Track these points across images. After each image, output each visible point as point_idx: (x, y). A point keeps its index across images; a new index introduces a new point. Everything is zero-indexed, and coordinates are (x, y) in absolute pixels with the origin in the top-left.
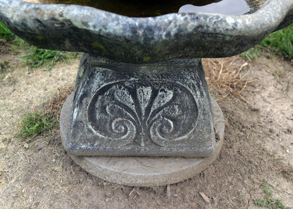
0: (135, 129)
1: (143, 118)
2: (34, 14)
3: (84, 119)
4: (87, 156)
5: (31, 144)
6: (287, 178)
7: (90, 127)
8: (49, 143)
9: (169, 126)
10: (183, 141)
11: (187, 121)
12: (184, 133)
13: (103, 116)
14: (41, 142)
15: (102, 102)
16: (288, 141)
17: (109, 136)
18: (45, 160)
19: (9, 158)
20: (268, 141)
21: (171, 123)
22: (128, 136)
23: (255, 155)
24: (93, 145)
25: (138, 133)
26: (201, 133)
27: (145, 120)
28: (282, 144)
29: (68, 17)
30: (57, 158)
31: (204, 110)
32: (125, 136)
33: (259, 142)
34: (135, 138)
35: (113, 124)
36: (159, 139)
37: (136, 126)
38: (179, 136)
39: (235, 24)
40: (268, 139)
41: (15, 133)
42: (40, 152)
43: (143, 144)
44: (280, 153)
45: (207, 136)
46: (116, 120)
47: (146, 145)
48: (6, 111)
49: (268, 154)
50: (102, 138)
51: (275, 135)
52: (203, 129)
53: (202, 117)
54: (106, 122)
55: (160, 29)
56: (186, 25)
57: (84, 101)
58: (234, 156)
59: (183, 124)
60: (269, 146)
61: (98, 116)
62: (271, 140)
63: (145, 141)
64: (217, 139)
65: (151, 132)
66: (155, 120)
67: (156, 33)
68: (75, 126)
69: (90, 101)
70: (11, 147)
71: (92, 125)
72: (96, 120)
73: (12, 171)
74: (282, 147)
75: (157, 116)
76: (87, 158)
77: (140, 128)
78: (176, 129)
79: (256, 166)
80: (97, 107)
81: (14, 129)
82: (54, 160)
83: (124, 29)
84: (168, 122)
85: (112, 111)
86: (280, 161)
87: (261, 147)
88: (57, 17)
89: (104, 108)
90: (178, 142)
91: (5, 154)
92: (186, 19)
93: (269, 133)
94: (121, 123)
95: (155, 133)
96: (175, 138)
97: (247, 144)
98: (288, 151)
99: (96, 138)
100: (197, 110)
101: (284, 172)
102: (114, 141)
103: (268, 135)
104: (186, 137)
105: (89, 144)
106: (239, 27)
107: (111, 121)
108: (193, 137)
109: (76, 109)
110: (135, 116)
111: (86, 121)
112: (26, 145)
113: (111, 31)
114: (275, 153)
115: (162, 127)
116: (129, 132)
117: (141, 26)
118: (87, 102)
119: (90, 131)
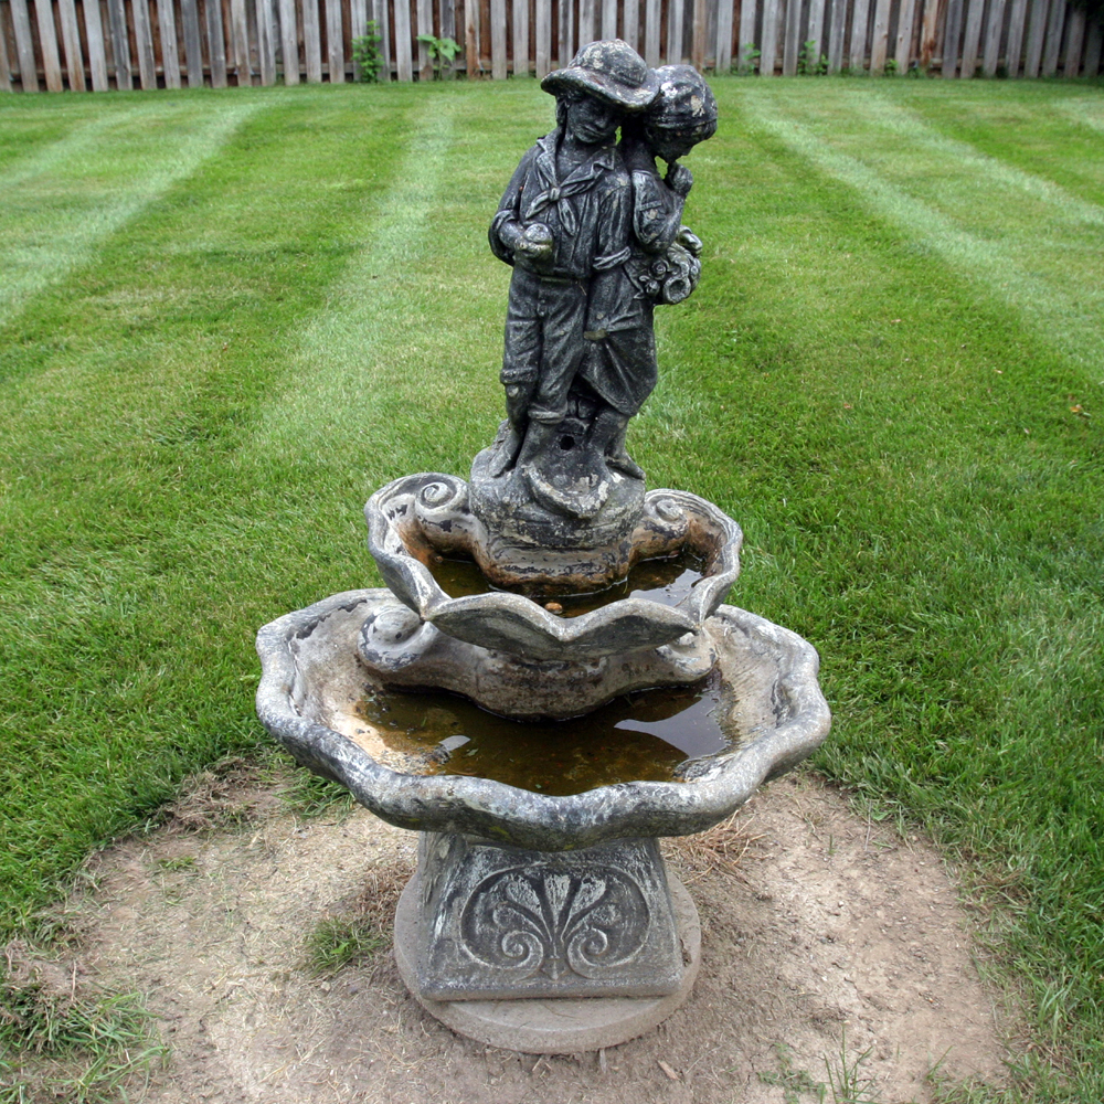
0: (542, 950)
1: (556, 930)
2: (413, 793)
3: (454, 934)
4: (457, 1001)
5: (334, 983)
6: (820, 1029)
7: (464, 947)
8: (372, 981)
9: (601, 943)
10: (626, 965)
11: (630, 933)
12: (626, 953)
13: (488, 928)
14: (354, 978)
15: (486, 904)
16: (826, 960)
17: (496, 964)
18: (369, 1013)
19: (292, 1012)
20: (789, 961)
21: (604, 936)
22: (530, 962)
23: (761, 989)
24: (468, 981)
25: (547, 956)
26: (656, 951)
27: (559, 933)
28: (815, 965)
29: (459, 796)
30: (390, 1007)
31: (660, 912)
32: (525, 962)
33: (770, 962)
34: (542, 966)
35: (504, 942)
36: (583, 965)
37: (544, 944)
38: (618, 959)
39: (691, 798)
40: (789, 956)
41: (295, 961)
42: (356, 998)
43: (555, 976)
44: (811, 984)
45: (666, 957)
46: (509, 934)
47: (561, 978)
48: (266, 916)
49: (788, 986)
50: (485, 967)
51: (801, 948)
52: (658, 944)
53: (656, 924)
54: (492, 939)
55: (588, 812)
56: (624, 803)
57: (455, 903)
58: (722, 992)
59: (625, 937)
60: (789, 971)
61: (478, 929)
62: (794, 958)
63: (560, 969)
64: (686, 960)
65: (570, 954)
66: (577, 932)
67: (584, 817)
68: (437, 947)
69: (465, 904)
70: (292, 991)
71: (468, 945)
72: (474, 936)
73: (304, 1037)
74: (815, 971)
75: (579, 925)
76: (455, 1005)
77: (551, 946)
78: (612, 948)
79: (763, 1010)
80: (477, 912)
81: (290, 954)
82: (385, 1012)
83: (540, 814)
84: (598, 934)
85: (502, 920)
86: (811, 998)
87: (773, 974)
88: (445, 795)
89: (490, 914)
90: (616, 969)
91: (283, 1005)
92: (623, 794)
93: (791, 945)
94: (519, 939)
95: (576, 955)
96: (611, 962)
97: (747, 968)
98: (824, 979)
99: (474, 967)
100: (647, 912)
101: (815, 1019)
102: (506, 971)
103: (790, 949)
104: (629, 960)
105: (461, 978)
106: (696, 802)
107: (501, 937)
108: (642, 959)
109: (440, 918)
110: (542, 927)
111: (458, 938)
112: (326, 986)
113: (522, 816)
114: (800, 983)
115: (588, 943)
116: (531, 954)
117: (563, 810)
118: (460, 905)
119: (464, 955)
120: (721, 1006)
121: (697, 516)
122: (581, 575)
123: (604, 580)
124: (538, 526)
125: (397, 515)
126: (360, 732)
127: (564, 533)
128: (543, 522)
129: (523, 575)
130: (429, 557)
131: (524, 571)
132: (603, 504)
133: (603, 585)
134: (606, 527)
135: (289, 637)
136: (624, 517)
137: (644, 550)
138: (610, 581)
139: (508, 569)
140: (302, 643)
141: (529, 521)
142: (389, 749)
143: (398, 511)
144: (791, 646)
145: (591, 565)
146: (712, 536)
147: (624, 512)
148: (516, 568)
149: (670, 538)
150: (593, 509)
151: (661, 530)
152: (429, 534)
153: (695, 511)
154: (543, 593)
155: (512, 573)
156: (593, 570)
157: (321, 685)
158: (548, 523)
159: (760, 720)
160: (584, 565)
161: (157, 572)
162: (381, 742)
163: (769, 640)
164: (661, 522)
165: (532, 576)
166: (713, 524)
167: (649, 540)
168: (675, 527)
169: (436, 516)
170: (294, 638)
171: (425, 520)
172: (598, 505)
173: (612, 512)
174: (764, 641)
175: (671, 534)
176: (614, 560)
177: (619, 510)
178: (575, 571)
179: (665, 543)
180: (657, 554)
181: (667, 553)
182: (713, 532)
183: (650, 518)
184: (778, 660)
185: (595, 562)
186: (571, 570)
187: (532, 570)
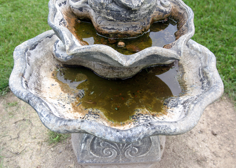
0: (116, 153)
1: (121, 148)
3: (87, 149)
4: (89, 165)
5: (55, 148)
6: (200, 165)
7: (91, 153)
8: (66, 149)
9: (136, 151)
10: (143, 157)
11: (145, 147)
12: (144, 153)
13: (99, 147)
14: (61, 147)
15: (98, 141)
16: (200, 139)
17: (102, 156)
18: (64, 160)
19: (43, 156)
20: (190, 140)
21: (137, 149)
22: (113, 156)
23: (182, 150)
24: (93, 160)
25: (118, 154)
26: (153, 152)
27: (122, 148)
28: (197, 141)
30: (71, 159)
31: (155, 142)
32: (111, 156)
33: (184, 140)
34: (116, 157)
35: (104, 151)
36: (130, 157)
37: (117, 151)
38: (141, 154)
39: (175, 130)
40: (189, 138)
41: (44, 138)
42: (61, 155)
43: (121, 159)
44: (196, 148)
45: (156, 154)
46: (106, 149)
47: (122, 160)
48: (37, 122)
49: (189, 149)
50: (98, 157)
51: (193, 135)
52: (154, 150)
53: (154, 145)
54: (100, 150)
55: (134, 137)
56: (149, 132)
57: (88, 140)
58: (171, 153)
59: (143, 149)
60: (190, 143)
61: (95, 147)
62: (191, 139)
63: (122, 158)
64: (161, 148)
65: (125, 154)
66: (128, 148)
67: (133, 139)
68: (82, 152)
69: (91, 141)
70: (43, 149)
71: (92, 152)
72: (94, 149)
73: (46, 166)
74: (197, 143)
75: (129, 146)
76: (89, 166)
77: (119, 152)
78: (139, 151)
79: (183, 159)
80: (95, 143)
81: (43, 135)
82: (69, 160)
83: (115, 139)
84: (135, 149)
85: (103, 145)
86: (196, 153)
87: (185, 144)
88: (77, 129)
89: (99, 143)
90: (140, 157)
91: (40, 154)
92: (149, 129)
93: (190, 134)
94: (109, 150)
95: (127, 154)
96: (139, 155)
97: (178, 143)
98: (200, 146)
99: (95, 157)
100: (151, 142)
101: (198, 161)
102: (105, 158)
103: (190, 136)
104: (145, 155)
105: (90, 160)
106: (177, 131)
107: (103, 150)
108: (149, 155)
109: (83, 144)
110: (116, 147)
111: (89, 150)
112: (52, 149)
113: (108, 139)
114: (193, 148)
115: (131, 151)
116: (113, 154)
117: (124, 137)
118: (89, 142)
119: (91, 155)
120: (170, 158)
121: (175, 5)
122: (132, 31)
123: (141, 32)
124: (115, 13)
125: (62, 5)
126: (53, 85)
127: (126, 16)
128: (117, 11)
129: (109, 31)
130: (75, 21)
131: (110, 29)
132: (142, 3)
133: (140, 34)
134: (143, 13)
135: (26, 50)
136: (150, 8)
137: (155, 19)
138: (143, 32)
139: (104, 28)
140: (31, 52)
141: (111, 11)
142: (62, 92)
143: (63, 3)
144: (206, 54)
145: (136, 27)
146: (181, 13)
147: (150, 6)
148: (107, 28)
149: (165, 14)
150: (138, 6)
151: (162, 11)
152: (75, 12)
153: (174, 3)
154: (117, 37)
155: (105, 30)
156: (137, 29)
157: (40, 66)
158: (119, 11)
159: (195, 83)
160: (133, 27)
161: (12, 12)
162: (60, 89)
163: (197, 50)
164: (162, 8)
165: (113, 31)
166: (181, 9)
167: (157, 15)
168: (167, 10)
169: (77, 6)
170: (29, 50)
171: (73, 7)
172: (140, 4)
173: (145, 6)
174: (195, 50)
175: (166, 13)
176: (145, 24)
177: (148, 5)
178: (129, 29)
179: (163, 15)
180: (160, 20)
181: (164, 20)
182: (182, 12)
183: (158, 6)
184: (200, 58)
185: (138, 26)
186: (128, 29)
187: (113, 29)
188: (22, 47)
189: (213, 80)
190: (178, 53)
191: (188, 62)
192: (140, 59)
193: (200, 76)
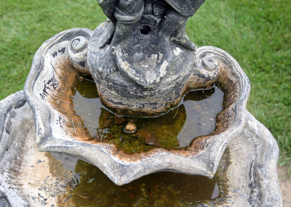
121: (225, 65)
122: (149, 109)
123: (164, 110)
124: (120, 88)
125: (59, 54)
126: (40, 161)
127: (136, 93)
128: (122, 85)
129: (115, 105)
130: (76, 77)
131: (117, 103)
132: (161, 79)
133: (163, 112)
134: (165, 89)
135: (9, 110)
136: (178, 81)
137: (191, 86)
138: (168, 109)
139: (108, 100)
140: (18, 110)
141: (114, 83)
142: (50, 175)
143: (60, 51)
144: (264, 141)
145: (156, 104)
146: (232, 81)
147: (178, 78)
148: (112, 101)
149: (207, 80)
150: (154, 83)
151: (203, 76)
152: (75, 66)
153: (224, 62)
154: (128, 114)
155: (110, 103)
156: (157, 106)
158: (126, 87)
159: (241, 187)
160: (151, 104)
162: (48, 169)
163: (253, 131)
164: (204, 72)
165: (120, 106)
166: (234, 74)
167: (195, 81)
168: (211, 75)
169: (76, 58)
170: (13, 109)
171: (71, 59)
172: (158, 80)
173: (169, 80)
174: (250, 131)
175: (208, 79)
176: (171, 99)
177: (174, 77)
178: (146, 106)
179: (204, 83)
180: (199, 88)
181: (205, 87)
182: (233, 79)
183: (197, 68)
185: (159, 102)
186: (143, 106)
187: (121, 103)
188: (4, 105)
189: (267, 193)
190: (208, 167)
191: (238, 146)
192: (142, 175)
193: (250, 178)
